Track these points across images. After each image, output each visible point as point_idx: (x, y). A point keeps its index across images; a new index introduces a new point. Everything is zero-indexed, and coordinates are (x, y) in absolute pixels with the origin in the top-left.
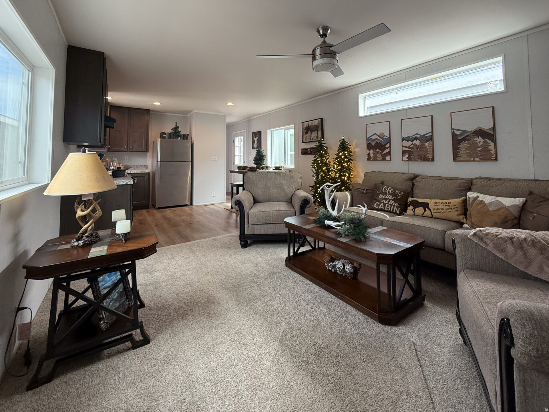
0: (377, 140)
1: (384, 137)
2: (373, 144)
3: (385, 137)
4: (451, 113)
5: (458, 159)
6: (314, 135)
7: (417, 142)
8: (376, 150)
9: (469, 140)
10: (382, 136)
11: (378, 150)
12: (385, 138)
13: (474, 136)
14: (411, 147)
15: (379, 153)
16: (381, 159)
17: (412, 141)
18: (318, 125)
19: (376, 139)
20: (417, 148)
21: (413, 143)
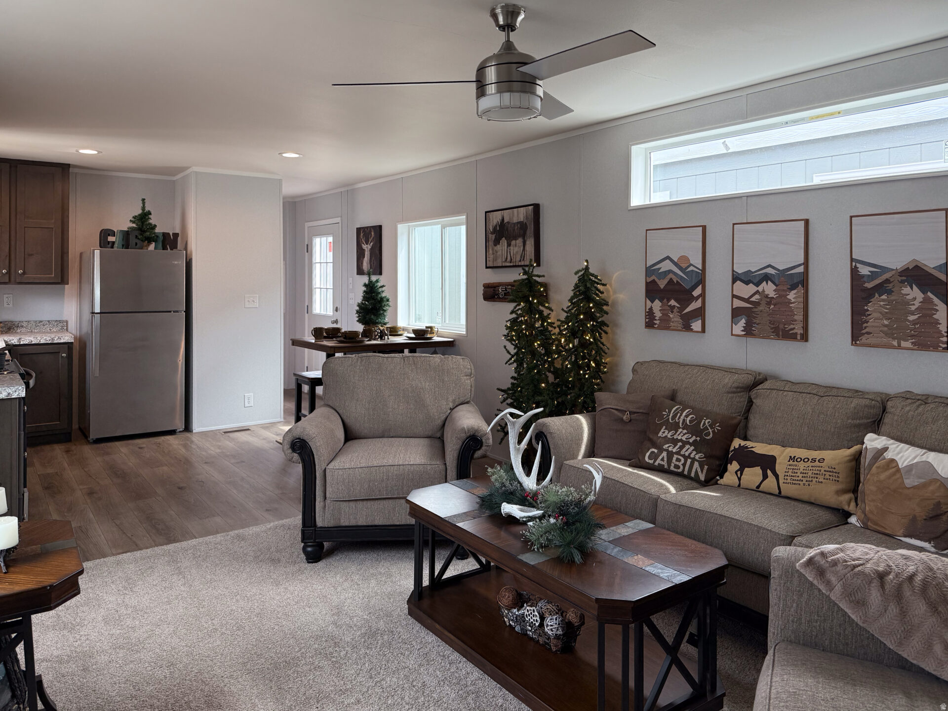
0: (671, 276)
1: (688, 267)
2: (662, 284)
3: (691, 268)
4: (851, 217)
5: (864, 339)
6: (516, 249)
7: (769, 289)
8: (669, 300)
9: (890, 292)
10: (684, 266)
11: (673, 303)
12: (692, 271)
13: (902, 282)
14: (753, 299)
15: (675, 310)
16: (680, 326)
17: (757, 285)
18: (525, 221)
19: (670, 271)
20: (769, 303)
21: (760, 288)
